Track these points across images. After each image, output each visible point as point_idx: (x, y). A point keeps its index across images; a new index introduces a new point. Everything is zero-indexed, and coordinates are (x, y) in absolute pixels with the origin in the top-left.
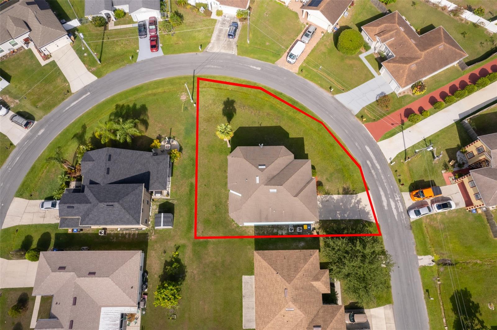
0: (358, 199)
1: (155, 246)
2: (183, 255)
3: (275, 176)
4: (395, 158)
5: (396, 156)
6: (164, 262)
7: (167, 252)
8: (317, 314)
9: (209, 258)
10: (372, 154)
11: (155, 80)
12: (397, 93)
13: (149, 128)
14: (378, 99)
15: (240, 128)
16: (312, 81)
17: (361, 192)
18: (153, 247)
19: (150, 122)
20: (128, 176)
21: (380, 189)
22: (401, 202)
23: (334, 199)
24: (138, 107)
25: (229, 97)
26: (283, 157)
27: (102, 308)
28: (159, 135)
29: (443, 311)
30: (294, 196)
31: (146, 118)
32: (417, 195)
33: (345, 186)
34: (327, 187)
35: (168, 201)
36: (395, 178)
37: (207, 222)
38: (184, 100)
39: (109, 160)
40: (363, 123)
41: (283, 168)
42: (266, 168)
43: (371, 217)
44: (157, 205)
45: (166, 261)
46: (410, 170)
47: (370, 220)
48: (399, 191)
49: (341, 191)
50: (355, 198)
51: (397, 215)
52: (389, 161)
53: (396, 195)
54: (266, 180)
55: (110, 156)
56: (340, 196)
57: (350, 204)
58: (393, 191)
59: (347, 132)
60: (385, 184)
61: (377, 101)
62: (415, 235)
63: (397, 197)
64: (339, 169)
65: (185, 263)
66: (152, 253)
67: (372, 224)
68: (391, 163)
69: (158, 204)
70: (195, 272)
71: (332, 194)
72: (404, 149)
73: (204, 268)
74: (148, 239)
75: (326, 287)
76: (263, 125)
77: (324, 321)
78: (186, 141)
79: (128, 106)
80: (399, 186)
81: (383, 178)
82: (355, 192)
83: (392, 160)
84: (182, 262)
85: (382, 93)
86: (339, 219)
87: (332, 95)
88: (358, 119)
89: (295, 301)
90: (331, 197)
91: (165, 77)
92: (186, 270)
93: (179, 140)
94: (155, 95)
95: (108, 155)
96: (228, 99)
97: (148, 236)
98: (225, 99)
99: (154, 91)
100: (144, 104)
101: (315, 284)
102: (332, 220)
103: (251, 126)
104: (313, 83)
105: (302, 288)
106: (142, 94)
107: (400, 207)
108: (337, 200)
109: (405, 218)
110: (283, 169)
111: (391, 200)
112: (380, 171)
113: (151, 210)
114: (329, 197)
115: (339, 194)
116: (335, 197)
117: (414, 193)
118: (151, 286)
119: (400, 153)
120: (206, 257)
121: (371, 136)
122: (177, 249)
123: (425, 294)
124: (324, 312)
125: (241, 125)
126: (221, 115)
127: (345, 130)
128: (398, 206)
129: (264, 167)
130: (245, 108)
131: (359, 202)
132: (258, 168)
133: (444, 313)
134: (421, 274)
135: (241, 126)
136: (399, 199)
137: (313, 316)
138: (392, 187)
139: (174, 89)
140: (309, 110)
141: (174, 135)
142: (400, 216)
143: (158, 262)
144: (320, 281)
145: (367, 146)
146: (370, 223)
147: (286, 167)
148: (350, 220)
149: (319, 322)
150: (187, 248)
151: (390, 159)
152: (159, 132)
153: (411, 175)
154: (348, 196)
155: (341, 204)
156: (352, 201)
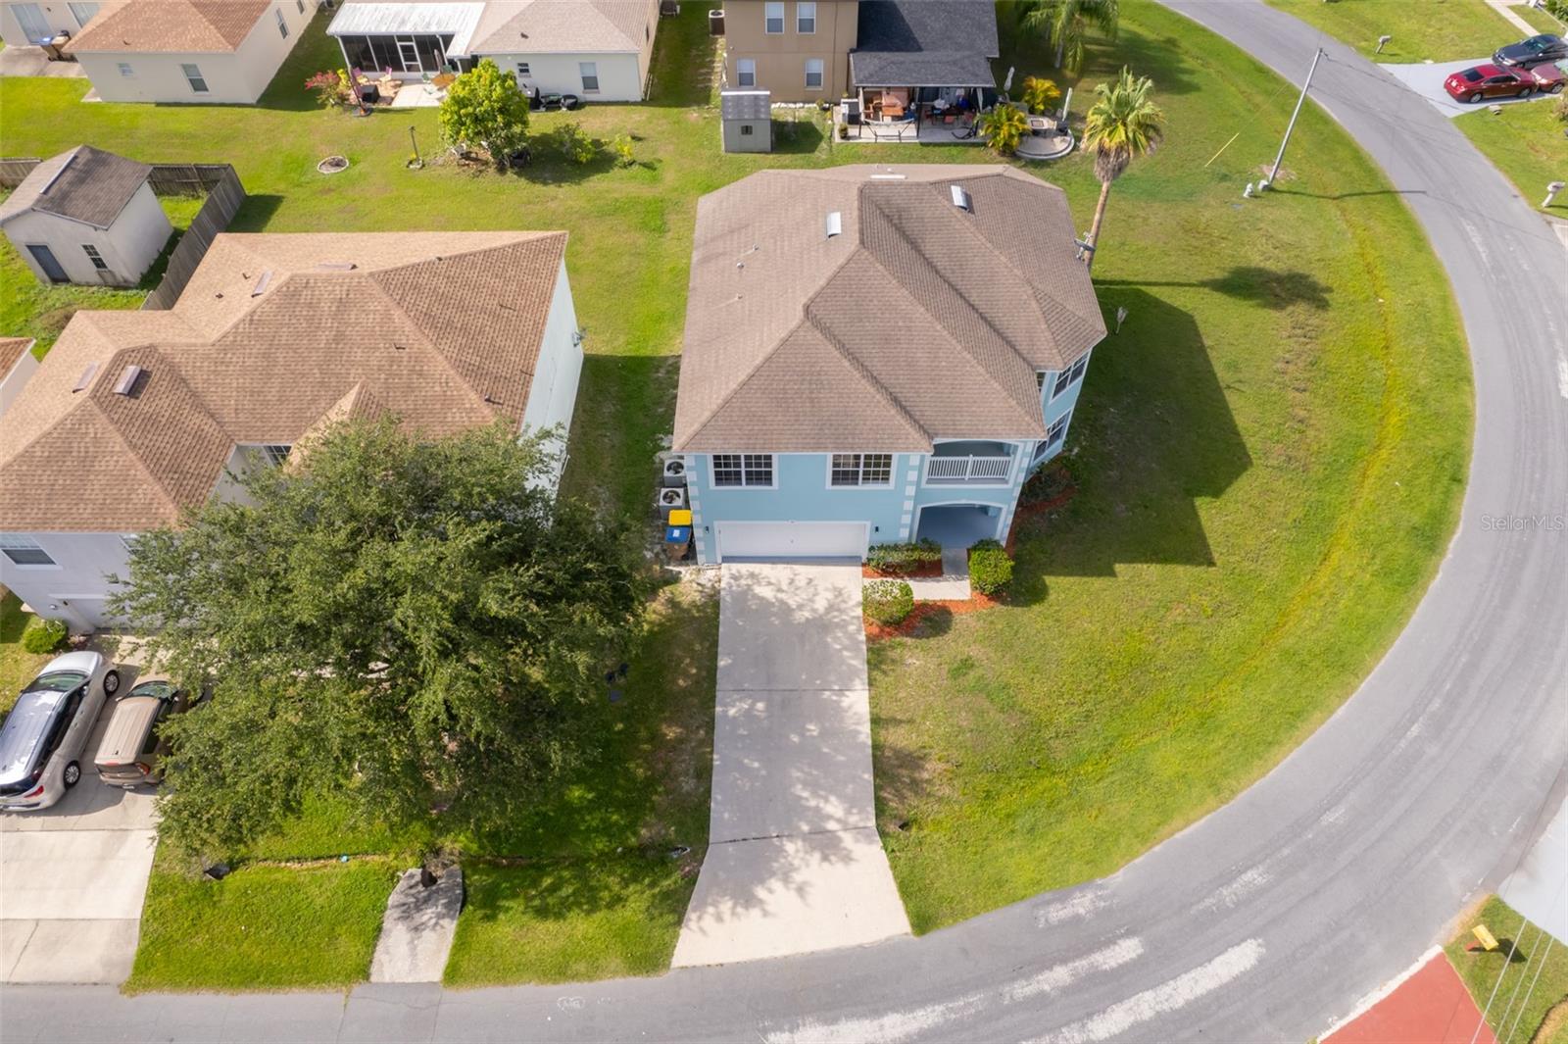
0: (848, 840)
1: (663, 122)
2: (623, 179)
6: (603, 141)
7: (639, 144)
8: (200, 407)
17: (894, 867)
21: (926, 1017)
23: (839, 694)
24: (1185, 78)
25: (1340, 292)
30: (813, 307)
33: (932, 769)
34: (916, 657)
35: (826, 139)
43: (719, 918)
44: (809, 118)
45: (607, 143)
47: (702, 906)
49: (899, 738)
50: (853, 819)
54: (888, 202)
56: (865, 730)
57: (814, 786)
65: (590, 184)
67: (671, 918)
69: (814, 122)
70: (554, 205)
71: (871, 684)
74: (688, 106)
77: (151, 421)
82: (892, 828)
84: (595, 178)
86: (718, 709)
88: (1473, 915)
90: (853, 673)
92: (564, 185)
96: (1329, 290)
97: (698, 107)
98: (1321, 280)
100: (1204, 89)
102: (713, 669)
108: (838, 711)
113: (792, 106)
114: (854, 662)
115: (876, 721)
116: (858, 702)
120: (605, 228)
121: (1362, 1006)
122: (647, 166)
124: (199, 435)
125: (1205, 323)
126: (1230, 265)
127: (1343, 810)
131: (825, 844)
143: (608, 128)
146: (676, 905)
148: (704, 773)
149: (158, 401)
150: (645, 187)
154: (869, 777)
155: (812, 727)
156: (833, 799)
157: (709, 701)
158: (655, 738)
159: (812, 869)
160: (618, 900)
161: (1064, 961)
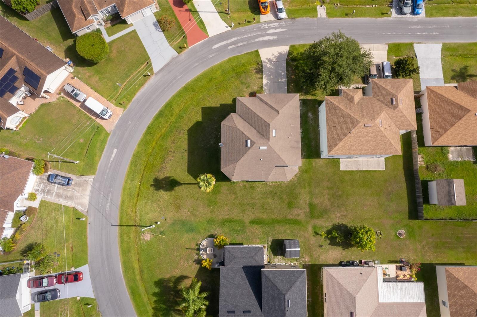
0: (267, 61)
1: (315, 256)
2: (323, 227)
3: (258, 132)
4: (226, 23)
5: (224, 21)
6: (331, 246)
7: (320, 244)
8: (381, 101)
9: (325, 202)
10: (222, 43)
11: (123, 272)
12: (156, 10)
13: (185, 274)
14: (160, 30)
15: (188, 172)
16: (135, 94)
17: (260, 58)
18: (317, 259)
19: (177, 273)
20: (250, 289)
21: (257, 40)
22: (270, 24)
23: (267, 82)
24: (157, 290)
25: (149, 185)
26: (236, 123)
27: (380, 302)
28: (194, 262)
29: (361, 6)
30: (277, 114)
31: (173, 280)
32: (265, 8)
33: (254, 71)
34: (255, 88)
35: (269, 246)
36: (246, 25)
37: (290, 205)
38: (151, 236)
39: (234, 312)
40: (188, 47)
41: (247, 124)
42: (249, 139)
43: (284, 51)
44: (274, 258)
45: (329, 244)
46: (239, 12)
47: (286, 52)
48: (259, 23)
49: (259, 76)
50: (266, 64)
51: (282, 29)
52: (229, 29)
53: (263, 27)
54: (263, 139)
55: (228, 312)
56: (264, 77)
57: (271, 69)
58: (259, 29)
59: (197, 64)
60: (253, 35)
61: (163, 31)
62: (300, 17)
63: (265, 27)
64: (236, 75)
65: (330, 225)
66: (322, 259)
67: (290, 51)
68: (231, 27)
69: (273, 256)
70: (338, 215)
71: (263, 84)
72: (217, 13)
73: (334, 206)
74: (309, 264)
75: (358, 92)
76: (186, 147)
77: (387, 95)
78: (202, 231)
79: (155, 302)
80: (254, 23)
81: (246, 36)
82: (260, 63)
83: (228, 26)
84: (329, 228)
85: (154, 25)
86: (286, 80)
87: (154, 75)
88: (183, 52)
89: (373, 118)
90: (265, 86)
91: (120, 261)
92: (337, 224)
93: (200, 239)
94: (141, 271)
95: (228, 314)
96: (152, 185)
97: (306, 264)
98: (152, 189)
99: (137, 272)
100: (153, 283)
101: (356, 101)
102: (288, 86)
103: (187, 161)
104: (138, 93)
105: (362, 112)
106: (141, 287)
107: (274, 26)
108: (268, 80)
109: (284, 22)
110: (249, 124)
111: (268, 32)
112: (239, 38)
113: (279, 264)
114: (265, 87)
115: (262, 78)
116: (265, 81)
117: (263, 10)
118: (352, 257)
119: (221, 18)
120: (324, 205)
121: (202, 41)
122: (317, 234)
123: (349, 17)
124: (379, 96)
125: (185, 171)
126: (173, 193)
127: (195, 65)
128: (273, 27)
129: (249, 141)
130: (164, 167)
131: (270, 60)
132: (250, 148)
133: (362, 5)
134: (333, 17)
135: (187, 171)
136: (266, 25)
137: (383, 105)
138: (255, 30)
139: (136, 249)
140: (170, 99)
141: (195, 245)
142: (283, 26)
143: (330, 252)
144: (353, 97)
145: (213, 46)
146: (290, 53)
147: (245, 121)
148: (287, 71)
149: (388, 99)
150: (316, 224)
151: (227, 27)
152: (191, 262)
153: (244, 11)
154: (263, 70)
155: (272, 77)
156: (269, 67)
157: (288, 81)
158: (295, 76)
159: (272, 57)
160: (298, 54)
161: (239, 46)
